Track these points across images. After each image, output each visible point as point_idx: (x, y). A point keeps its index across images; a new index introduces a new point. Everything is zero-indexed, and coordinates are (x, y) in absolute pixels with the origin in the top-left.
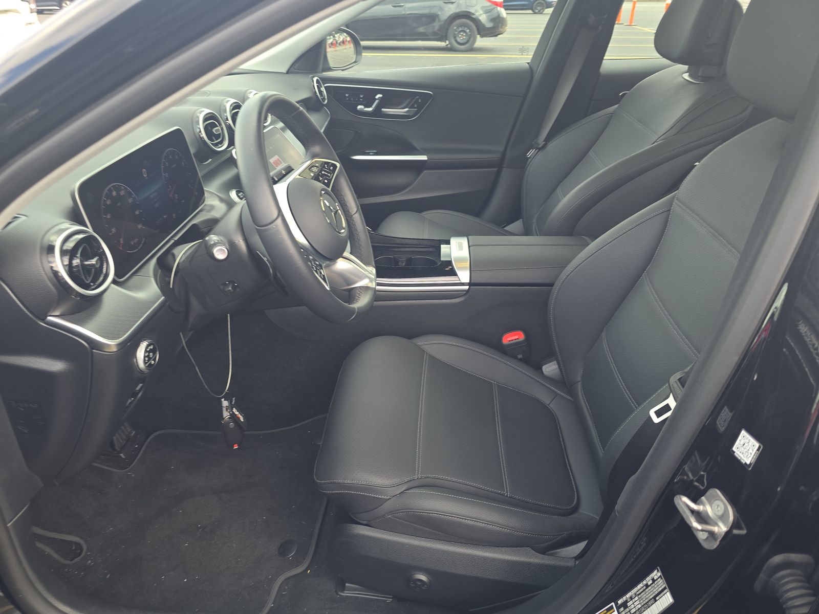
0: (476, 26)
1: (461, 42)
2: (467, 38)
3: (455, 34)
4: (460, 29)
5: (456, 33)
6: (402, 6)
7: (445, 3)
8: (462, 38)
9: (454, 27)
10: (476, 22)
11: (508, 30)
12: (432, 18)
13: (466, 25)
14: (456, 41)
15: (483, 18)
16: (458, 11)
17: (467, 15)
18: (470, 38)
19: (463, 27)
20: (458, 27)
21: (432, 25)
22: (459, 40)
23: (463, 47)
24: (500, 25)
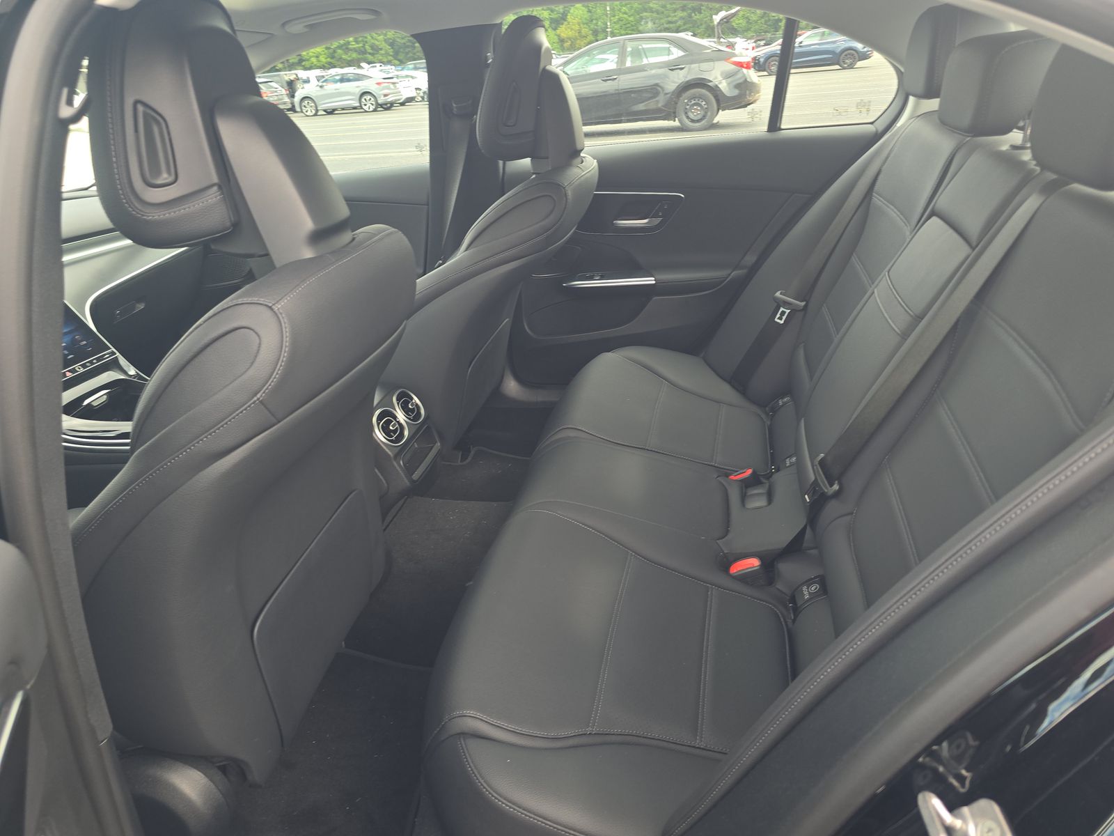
0: (715, 97)
1: (695, 118)
2: (703, 113)
3: (686, 109)
4: (693, 102)
5: (688, 107)
6: (615, 79)
7: (672, 70)
8: (696, 113)
9: (684, 99)
10: (715, 91)
11: (761, 97)
12: (654, 90)
13: (701, 97)
14: (688, 117)
15: (724, 86)
16: (689, 78)
17: (701, 83)
18: (706, 113)
19: (697, 100)
20: (690, 100)
21: (657, 99)
22: (691, 115)
23: (697, 124)
24: (748, 92)
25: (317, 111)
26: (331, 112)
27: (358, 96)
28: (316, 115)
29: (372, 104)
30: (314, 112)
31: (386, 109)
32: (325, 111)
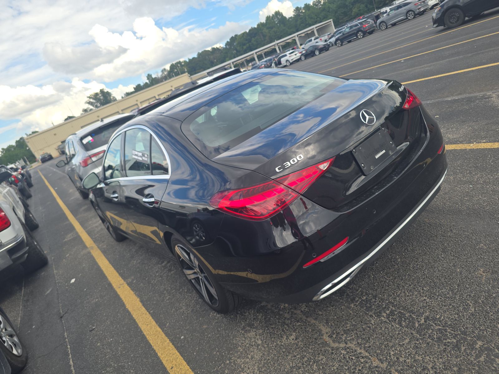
25: (387, 26)
26: (394, 25)
27: (405, 14)
28: (387, 28)
29: (412, 15)
30: (385, 27)
31: (420, 15)
32: (391, 25)
